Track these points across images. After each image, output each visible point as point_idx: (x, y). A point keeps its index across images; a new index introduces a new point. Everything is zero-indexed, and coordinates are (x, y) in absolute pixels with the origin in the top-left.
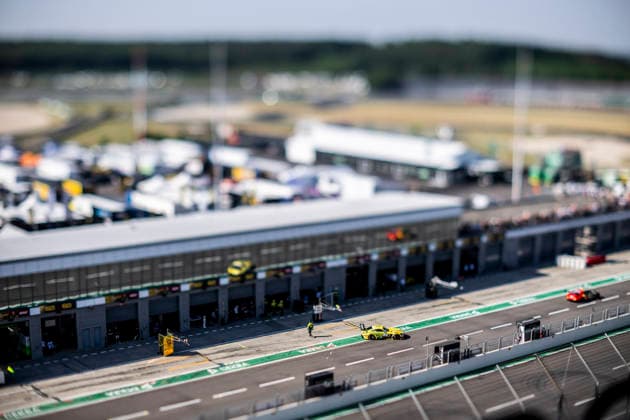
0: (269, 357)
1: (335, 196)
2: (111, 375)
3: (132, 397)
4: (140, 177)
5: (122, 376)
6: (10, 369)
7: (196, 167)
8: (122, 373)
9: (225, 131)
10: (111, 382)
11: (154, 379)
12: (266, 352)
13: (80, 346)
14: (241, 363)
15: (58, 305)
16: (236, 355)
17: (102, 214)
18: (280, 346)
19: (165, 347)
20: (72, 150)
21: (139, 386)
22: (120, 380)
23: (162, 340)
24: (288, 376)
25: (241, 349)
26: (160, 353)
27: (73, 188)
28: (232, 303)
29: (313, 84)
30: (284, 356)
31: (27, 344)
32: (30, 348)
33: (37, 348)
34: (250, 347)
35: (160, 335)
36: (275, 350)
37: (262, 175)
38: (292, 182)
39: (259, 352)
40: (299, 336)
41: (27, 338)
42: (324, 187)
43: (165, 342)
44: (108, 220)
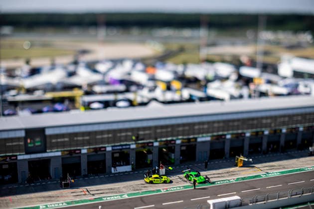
0: (289, 171)
1: (308, 94)
2: (214, 174)
3: (227, 185)
4: (208, 81)
5: (220, 175)
6: (170, 168)
7: (234, 77)
8: (219, 174)
9: (244, 59)
10: (215, 177)
11: (235, 177)
12: (287, 168)
13: (197, 160)
14: (277, 173)
15: (189, 140)
16: (273, 169)
17: (194, 98)
18: (294, 166)
19: (239, 163)
20: (171, 66)
21: (229, 180)
22: (219, 177)
23: (238, 159)
24: (301, 180)
25: (275, 166)
26: (236, 165)
27: (176, 85)
28: (269, 144)
29: (284, 37)
30: (297, 170)
31: (173, 157)
32: (174, 159)
33: (177, 159)
34: (280, 166)
35: (237, 157)
36: (292, 167)
37: (269, 82)
38: (286, 86)
39: (284, 168)
40: (303, 162)
41: (173, 155)
42: (302, 89)
43: (239, 160)
44: (197, 100)
